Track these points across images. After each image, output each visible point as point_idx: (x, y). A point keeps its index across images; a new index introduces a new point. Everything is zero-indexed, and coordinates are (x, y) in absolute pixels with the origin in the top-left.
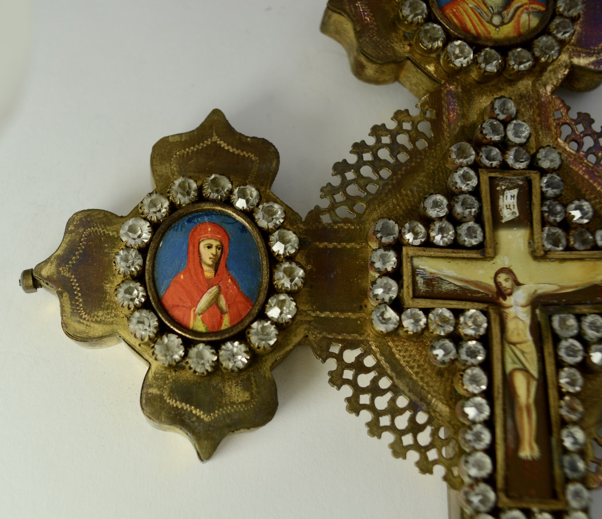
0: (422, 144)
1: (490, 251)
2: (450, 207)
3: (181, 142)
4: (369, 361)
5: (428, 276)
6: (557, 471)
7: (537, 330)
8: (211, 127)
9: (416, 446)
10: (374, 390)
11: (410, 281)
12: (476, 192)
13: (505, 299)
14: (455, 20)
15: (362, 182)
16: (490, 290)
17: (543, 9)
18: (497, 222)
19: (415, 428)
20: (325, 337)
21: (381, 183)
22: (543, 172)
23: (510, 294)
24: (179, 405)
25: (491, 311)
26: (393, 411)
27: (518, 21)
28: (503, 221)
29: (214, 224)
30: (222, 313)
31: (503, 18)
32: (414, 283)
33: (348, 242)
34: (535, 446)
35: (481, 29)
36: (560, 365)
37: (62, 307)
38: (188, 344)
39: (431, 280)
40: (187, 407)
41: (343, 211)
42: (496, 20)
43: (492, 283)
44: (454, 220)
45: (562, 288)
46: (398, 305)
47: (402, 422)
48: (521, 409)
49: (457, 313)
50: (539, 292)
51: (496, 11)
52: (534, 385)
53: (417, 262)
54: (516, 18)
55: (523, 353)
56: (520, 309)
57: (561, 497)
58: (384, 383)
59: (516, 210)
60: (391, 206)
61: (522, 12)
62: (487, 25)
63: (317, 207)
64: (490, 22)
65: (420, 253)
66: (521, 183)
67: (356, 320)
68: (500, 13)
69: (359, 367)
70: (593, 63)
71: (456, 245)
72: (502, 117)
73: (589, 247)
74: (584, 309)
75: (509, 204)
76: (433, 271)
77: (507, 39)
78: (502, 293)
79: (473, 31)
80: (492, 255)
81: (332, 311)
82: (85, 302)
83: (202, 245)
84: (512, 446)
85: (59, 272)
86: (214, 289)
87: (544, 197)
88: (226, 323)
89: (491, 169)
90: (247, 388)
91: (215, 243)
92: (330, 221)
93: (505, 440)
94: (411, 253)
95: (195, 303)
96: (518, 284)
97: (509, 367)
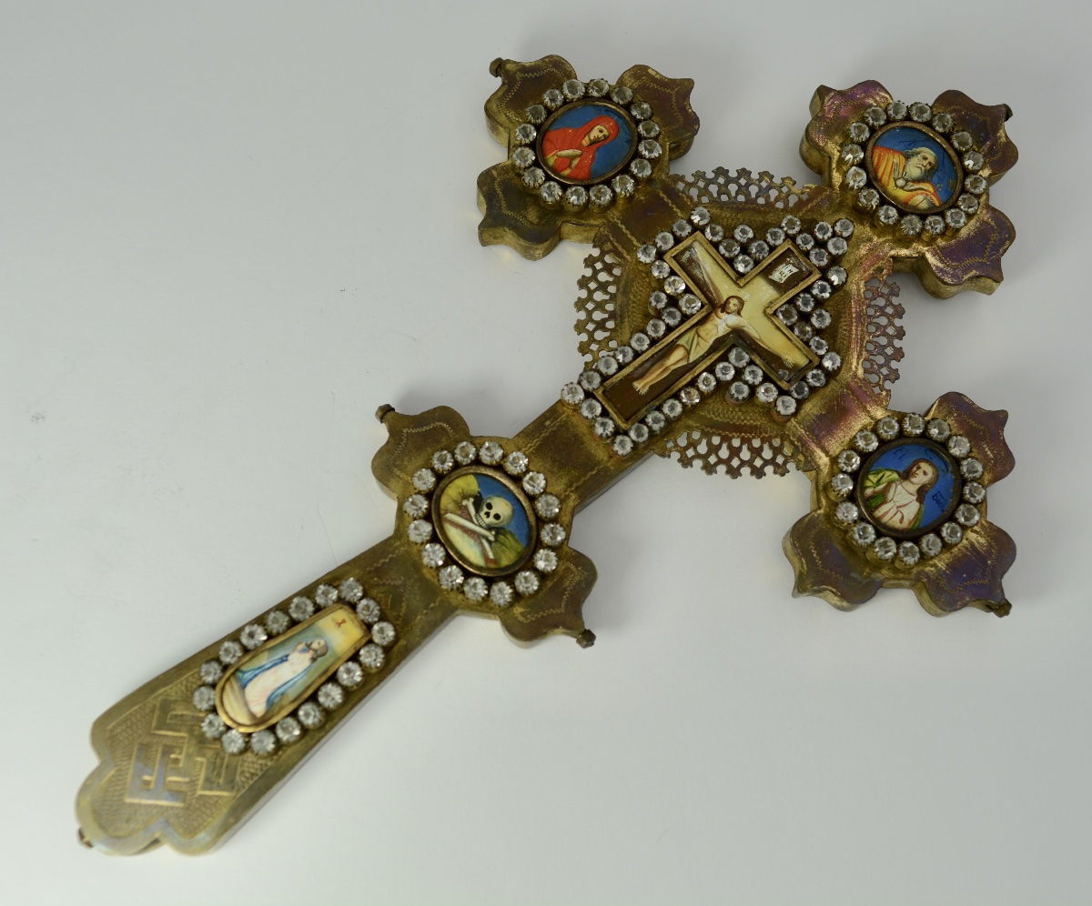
0: (780, 205)
1: (742, 282)
2: (750, 241)
3: (653, 77)
4: (617, 272)
5: (694, 257)
6: (643, 410)
7: (718, 343)
8: (678, 85)
9: (591, 334)
10: (603, 287)
11: (682, 248)
12: (772, 249)
13: (722, 312)
14: (876, 160)
15: (723, 189)
16: (719, 300)
17: (937, 204)
18: (766, 273)
19: (601, 325)
20: (608, 236)
21: (733, 200)
22: (824, 278)
23: (728, 313)
24: (499, 191)
25: (706, 307)
26: (600, 306)
27: (913, 196)
28: (770, 277)
29: (616, 124)
30: (569, 166)
31: (906, 185)
32: (682, 252)
33: (678, 207)
34: (647, 388)
35: (885, 179)
36: (711, 370)
37: (498, 91)
38: (536, 164)
39: (693, 261)
40: (501, 195)
41: (694, 192)
42: (901, 182)
43: (725, 298)
44: (745, 249)
45: (760, 340)
46: (660, 255)
47: (598, 316)
48: (662, 365)
49: (687, 290)
50: (745, 329)
51: (906, 177)
52: (684, 363)
53: (696, 245)
54: (914, 193)
55: (698, 344)
56: (724, 325)
57: (630, 422)
58: (612, 289)
59: (784, 279)
60: (724, 215)
61: (922, 194)
62: (892, 180)
63: (683, 176)
64: (895, 180)
65: (704, 243)
66: (804, 269)
67: (634, 246)
68: (907, 181)
69: (608, 268)
70: (937, 267)
71: (731, 262)
72: (838, 229)
73: (802, 337)
74: (758, 361)
75: (784, 272)
76: (700, 258)
77: (895, 198)
78: (724, 307)
79: (880, 175)
80: (742, 285)
81: (627, 229)
82: (511, 100)
83: (598, 127)
84: (636, 376)
85: (515, 73)
86: (578, 152)
87: (808, 290)
88: (567, 172)
89: (797, 246)
90: (540, 218)
91: (606, 132)
92: (681, 189)
93: (636, 369)
94: (698, 238)
95: (561, 150)
96: (739, 313)
97: (681, 342)
